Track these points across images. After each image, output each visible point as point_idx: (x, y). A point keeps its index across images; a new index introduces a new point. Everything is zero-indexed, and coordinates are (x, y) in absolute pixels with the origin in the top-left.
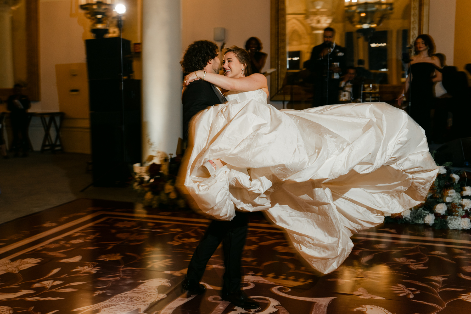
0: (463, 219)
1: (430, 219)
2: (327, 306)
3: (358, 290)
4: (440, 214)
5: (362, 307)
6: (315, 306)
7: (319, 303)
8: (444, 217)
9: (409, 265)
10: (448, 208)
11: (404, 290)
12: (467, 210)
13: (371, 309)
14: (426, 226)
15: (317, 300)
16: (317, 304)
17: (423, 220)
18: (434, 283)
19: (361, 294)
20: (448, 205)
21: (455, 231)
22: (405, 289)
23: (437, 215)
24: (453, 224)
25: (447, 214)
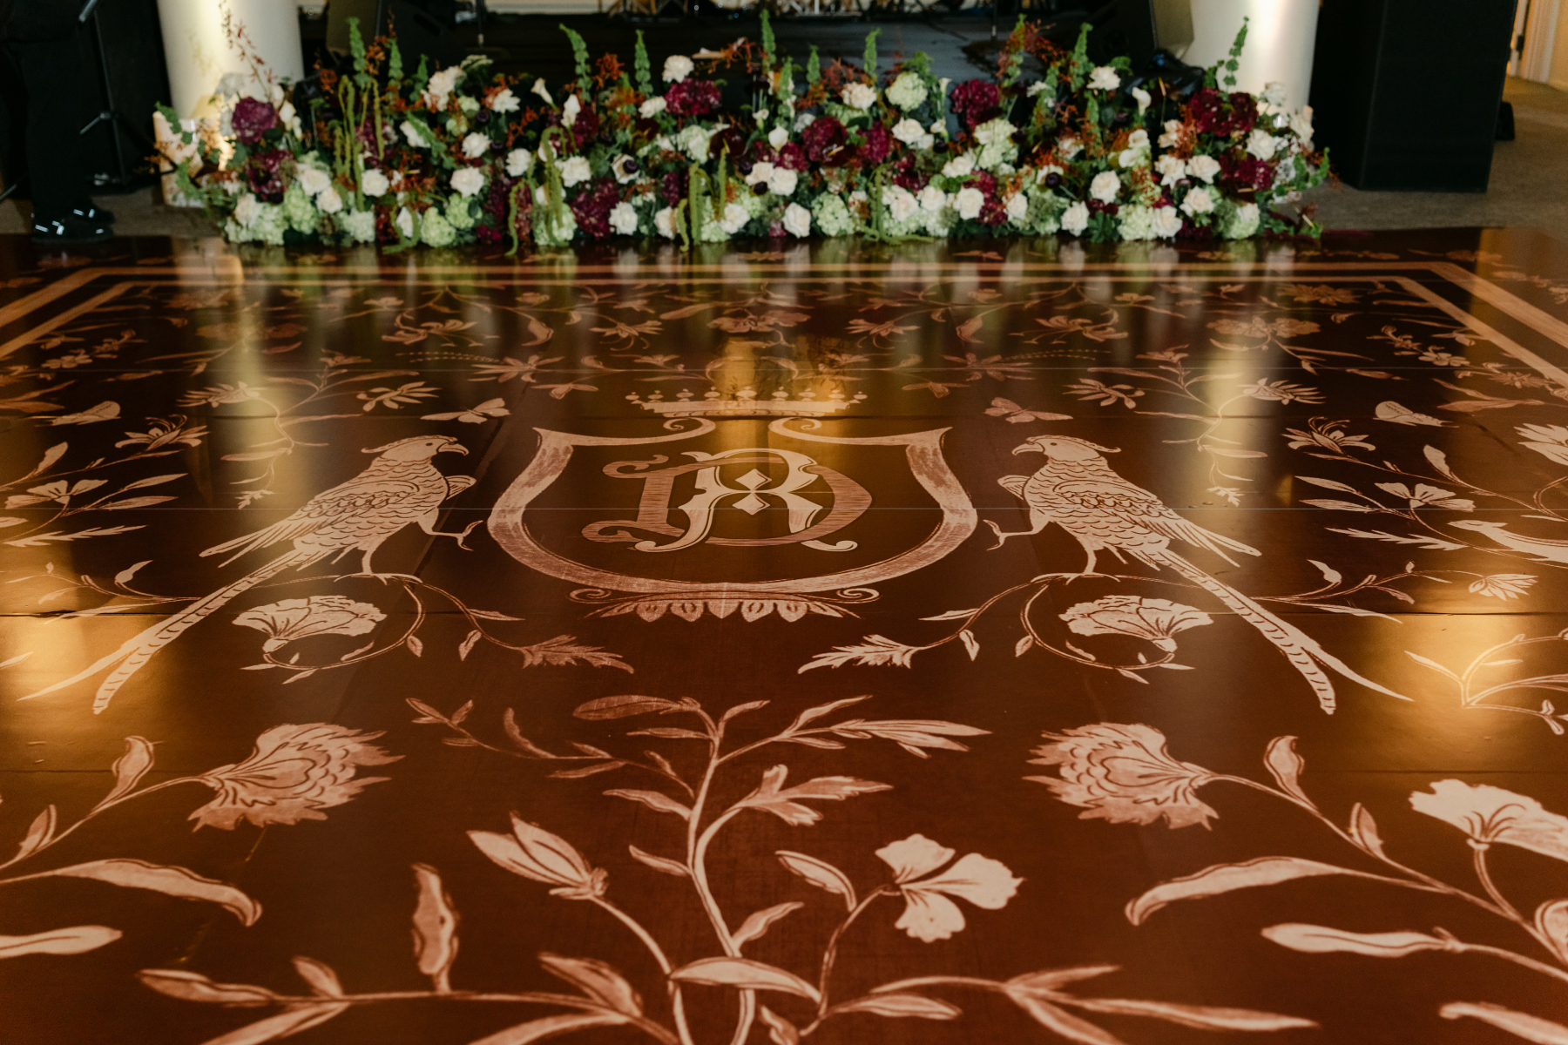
0: (1158, 210)
1: (1077, 218)
2: (939, 451)
3: (993, 403)
4: (1100, 201)
5: (1028, 442)
6: (908, 455)
7: (913, 447)
8: (1112, 209)
9: (1080, 331)
10: (1123, 184)
11: (1103, 392)
12: (1168, 187)
13: (1053, 444)
14: (1064, 236)
15: (904, 440)
16: (912, 450)
17: (1058, 220)
18: (1162, 367)
19: (1007, 412)
20: (1123, 176)
21: (1137, 244)
22: (1106, 390)
23: (1094, 206)
24: (1133, 226)
25: (1119, 202)
